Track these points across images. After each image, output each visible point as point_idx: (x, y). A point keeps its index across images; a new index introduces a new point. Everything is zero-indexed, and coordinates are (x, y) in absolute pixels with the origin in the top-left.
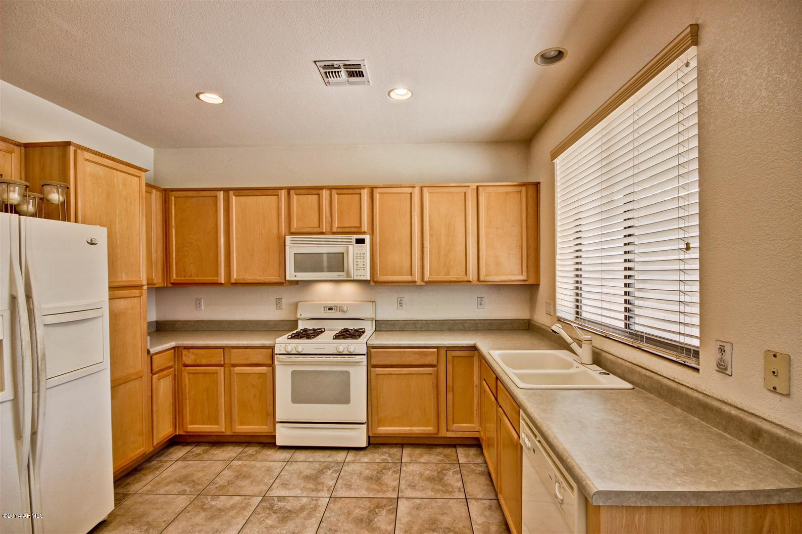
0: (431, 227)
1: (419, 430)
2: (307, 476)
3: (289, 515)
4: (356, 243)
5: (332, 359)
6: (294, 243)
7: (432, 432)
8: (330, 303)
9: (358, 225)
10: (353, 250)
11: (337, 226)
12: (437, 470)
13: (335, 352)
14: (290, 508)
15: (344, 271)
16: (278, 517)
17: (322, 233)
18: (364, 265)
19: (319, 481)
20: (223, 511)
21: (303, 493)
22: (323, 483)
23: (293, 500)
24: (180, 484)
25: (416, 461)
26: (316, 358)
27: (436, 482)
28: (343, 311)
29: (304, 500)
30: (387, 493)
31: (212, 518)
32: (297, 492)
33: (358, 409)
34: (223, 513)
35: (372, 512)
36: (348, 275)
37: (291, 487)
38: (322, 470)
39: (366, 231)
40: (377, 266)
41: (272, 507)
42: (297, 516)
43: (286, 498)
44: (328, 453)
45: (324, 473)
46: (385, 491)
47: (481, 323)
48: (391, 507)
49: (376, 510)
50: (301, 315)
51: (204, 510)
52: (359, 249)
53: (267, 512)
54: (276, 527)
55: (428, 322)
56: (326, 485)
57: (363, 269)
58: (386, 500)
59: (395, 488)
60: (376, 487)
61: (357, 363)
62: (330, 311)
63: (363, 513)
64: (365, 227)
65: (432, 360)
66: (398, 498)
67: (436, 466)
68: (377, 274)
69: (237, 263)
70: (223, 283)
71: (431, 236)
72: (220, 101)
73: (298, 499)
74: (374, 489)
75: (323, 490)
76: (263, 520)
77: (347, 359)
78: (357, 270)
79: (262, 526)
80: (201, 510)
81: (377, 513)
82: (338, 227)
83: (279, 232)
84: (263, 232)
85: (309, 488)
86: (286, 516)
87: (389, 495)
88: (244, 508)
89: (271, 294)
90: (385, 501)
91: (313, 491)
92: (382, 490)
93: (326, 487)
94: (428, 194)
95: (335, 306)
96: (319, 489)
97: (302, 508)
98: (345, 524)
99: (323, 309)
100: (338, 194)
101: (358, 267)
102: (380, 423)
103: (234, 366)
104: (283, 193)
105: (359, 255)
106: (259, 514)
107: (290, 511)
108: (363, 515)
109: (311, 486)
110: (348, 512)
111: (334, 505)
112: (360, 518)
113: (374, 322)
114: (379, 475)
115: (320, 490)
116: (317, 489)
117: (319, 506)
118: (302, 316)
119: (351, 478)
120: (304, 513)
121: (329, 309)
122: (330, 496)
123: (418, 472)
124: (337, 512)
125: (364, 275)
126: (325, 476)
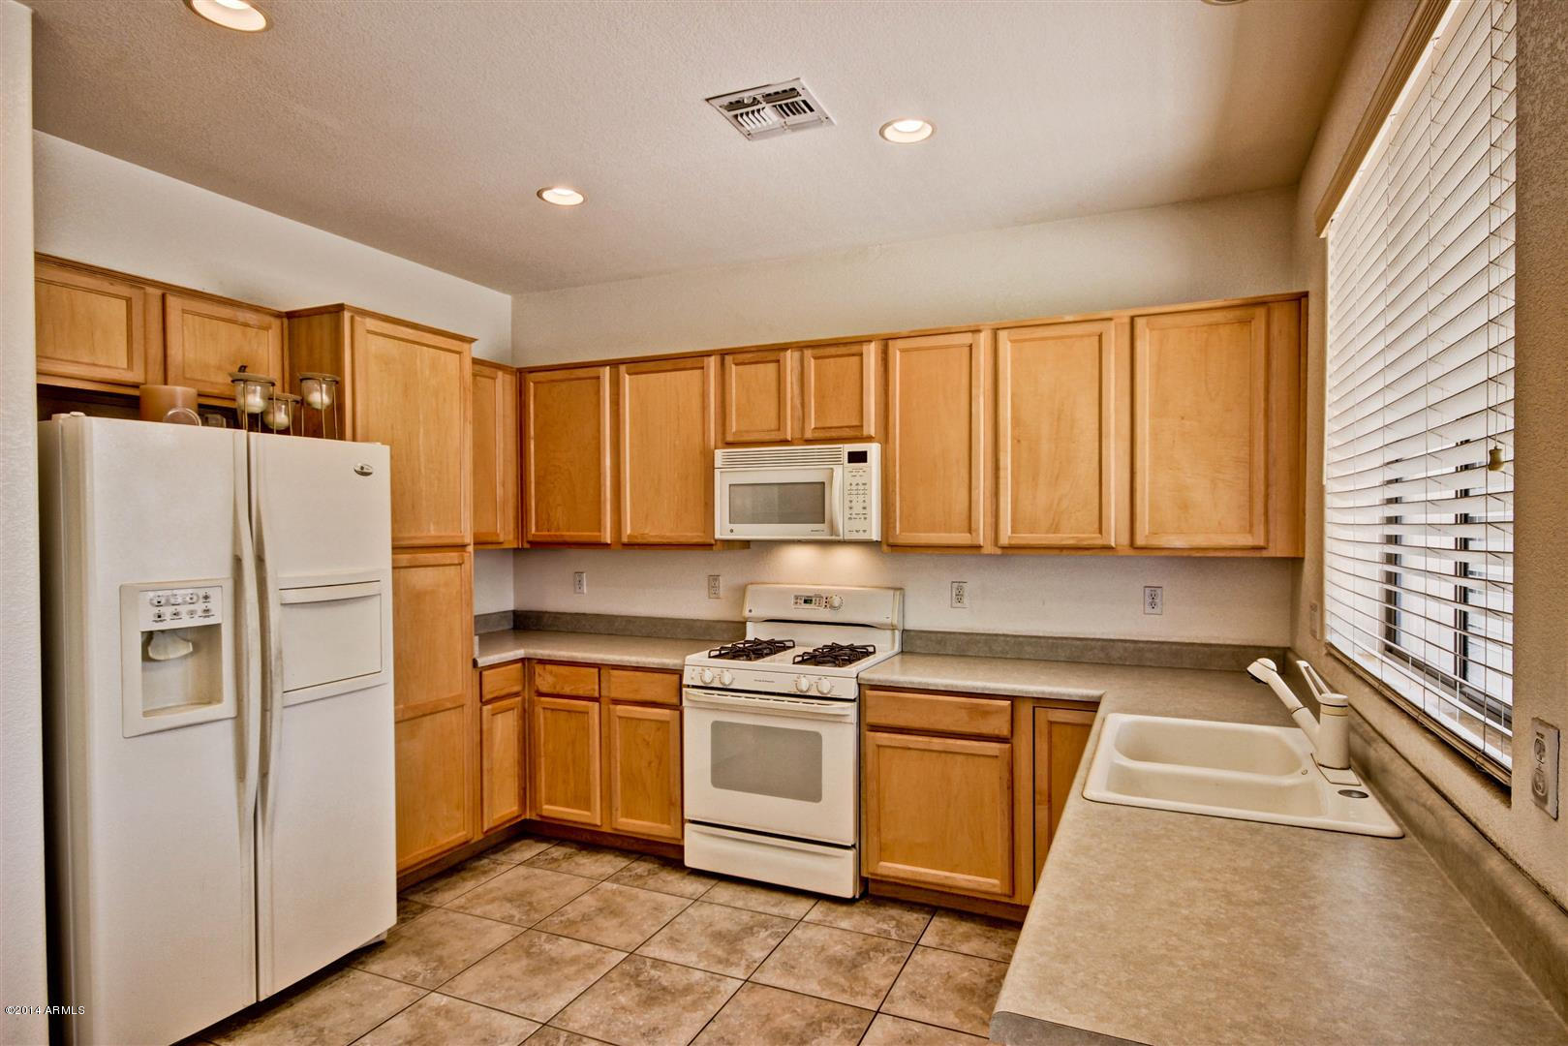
0: (1016, 422)
1: (969, 881)
2: (720, 933)
3: (660, 996)
4: (849, 462)
5: (786, 704)
6: (731, 462)
7: (997, 890)
8: (809, 588)
9: (855, 423)
10: (842, 474)
11: (813, 426)
12: (989, 975)
13: (793, 691)
14: (666, 984)
15: (824, 522)
16: (640, 995)
17: (785, 442)
18: (864, 508)
19: (738, 947)
20: (557, 963)
21: (700, 961)
22: (743, 951)
23: (678, 970)
24: (508, 905)
25: (950, 947)
26: (757, 701)
27: (975, 1000)
28: (832, 607)
29: (698, 976)
30: (860, 997)
31: (534, 972)
32: (691, 958)
33: (836, 816)
34: (555, 968)
35: (814, 1026)
36: (833, 530)
37: (684, 946)
38: (751, 928)
39: (873, 434)
40: (895, 511)
41: (638, 976)
42: (673, 1001)
43: (668, 964)
44: (776, 896)
45: (753, 934)
46: (857, 993)
47: (1151, 651)
48: (855, 1026)
49: (824, 1024)
50: (750, 611)
51: (529, 954)
52: (854, 474)
53: (627, 981)
54: (630, 1011)
55: (1021, 639)
56: (748, 957)
57: (863, 516)
58: (851, 1010)
59: (880, 990)
60: (842, 981)
61: (837, 719)
62: (807, 606)
63: (795, 1024)
64: (871, 427)
65: (999, 725)
66: (878, 1012)
67: (990, 966)
68: (895, 527)
69: (633, 504)
70: (609, 542)
71: (1017, 441)
72: (578, 199)
73: (687, 970)
74: (836, 984)
75: (738, 965)
76: (614, 994)
77: (816, 706)
78: (850, 518)
79: (609, 1003)
80: (524, 954)
81: (821, 1031)
82: (815, 428)
83: (704, 440)
84: (677, 442)
85: (714, 956)
86: (655, 995)
87: (861, 1002)
88: (591, 967)
89: (698, 567)
90: (848, 1011)
91: (720, 961)
92: (852, 989)
93: (747, 960)
94: (1009, 344)
95: (816, 596)
96: (731, 960)
97: (687, 990)
98: (753, 1037)
99: (793, 601)
100: (815, 358)
101: (854, 511)
102: (884, 852)
103: (616, 702)
104: (712, 363)
105: (854, 487)
106: (612, 982)
107: (664, 989)
108: (794, 1028)
109: (720, 952)
110: (769, 1014)
111: (748, 996)
112: (785, 1031)
113: (898, 634)
114: (859, 959)
115: (732, 964)
116: (727, 960)
117: (719, 992)
118: (753, 614)
119: (801, 954)
120: (688, 998)
121: (806, 602)
122: (746, 978)
123: (944, 971)
124: (747, 1010)
125: (864, 531)
126: (752, 939)
